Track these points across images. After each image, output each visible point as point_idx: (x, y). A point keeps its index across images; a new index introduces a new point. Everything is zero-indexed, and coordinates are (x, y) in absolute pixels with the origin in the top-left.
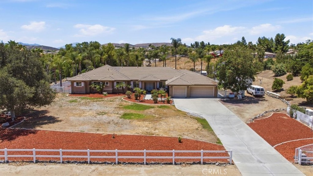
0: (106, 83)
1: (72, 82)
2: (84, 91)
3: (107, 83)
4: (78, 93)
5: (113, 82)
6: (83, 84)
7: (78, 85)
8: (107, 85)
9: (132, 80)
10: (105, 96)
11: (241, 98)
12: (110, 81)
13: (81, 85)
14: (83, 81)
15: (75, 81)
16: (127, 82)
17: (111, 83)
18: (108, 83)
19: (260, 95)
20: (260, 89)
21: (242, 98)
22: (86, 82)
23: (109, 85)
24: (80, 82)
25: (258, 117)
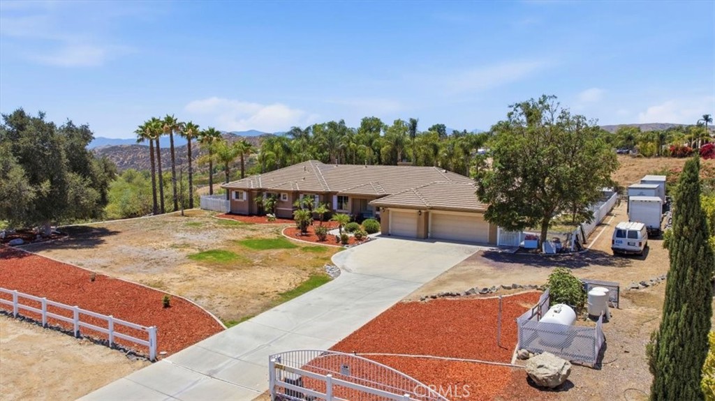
0: (283, 195)
1: (229, 191)
2: (246, 208)
4: (238, 213)
5: (294, 194)
6: (245, 194)
7: (238, 198)
8: (285, 200)
10: (270, 220)
11: (555, 252)
12: (288, 192)
13: (242, 198)
14: (245, 190)
15: (233, 189)
16: (322, 197)
18: (286, 195)
19: (624, 250)
20: (625, 231)
21: (557, 252)
22: (249, 191)
23: (287, 200)
24: (241, 191)
25: (462, 295)
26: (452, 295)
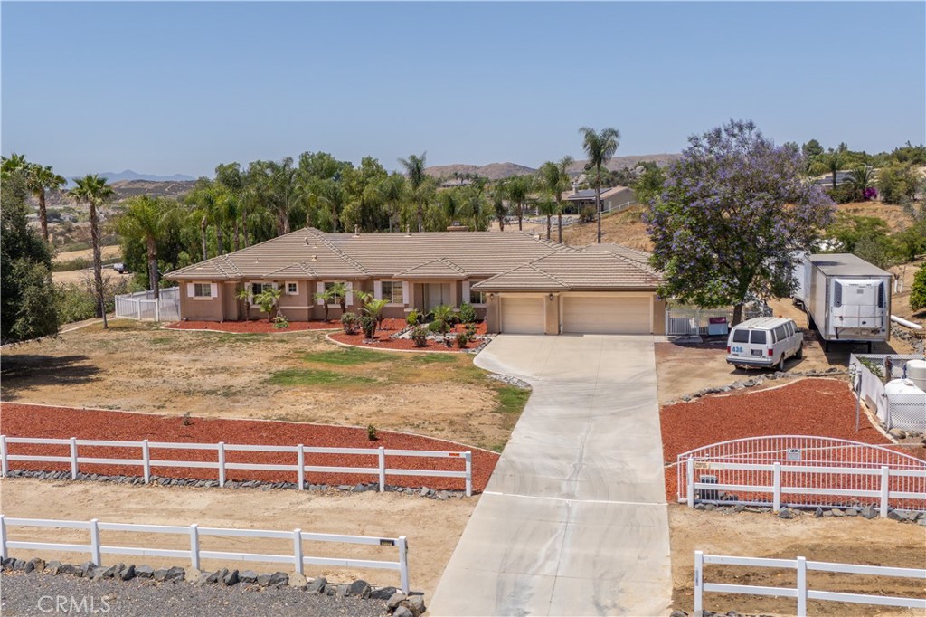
0: (290, 285)
2: (218, 311)
3: (292, 288)
4: (201, 319)
5: (312, 283)
6: (215, 290)
7: (201, 295)
8: (292, 293)
9: (377, 278)
10: (280, 328)
12: (300, 280)
13: (209, 294)
14: (213, 280)
15: (190, 281)
16: (359, 284)
17: (305, 287)
18: (295, 285)
22: (222, 283)
23: (297, 293)
24: (207, 283)
25: (726, 390)
26: (717, 392)
